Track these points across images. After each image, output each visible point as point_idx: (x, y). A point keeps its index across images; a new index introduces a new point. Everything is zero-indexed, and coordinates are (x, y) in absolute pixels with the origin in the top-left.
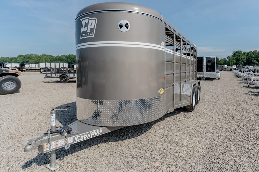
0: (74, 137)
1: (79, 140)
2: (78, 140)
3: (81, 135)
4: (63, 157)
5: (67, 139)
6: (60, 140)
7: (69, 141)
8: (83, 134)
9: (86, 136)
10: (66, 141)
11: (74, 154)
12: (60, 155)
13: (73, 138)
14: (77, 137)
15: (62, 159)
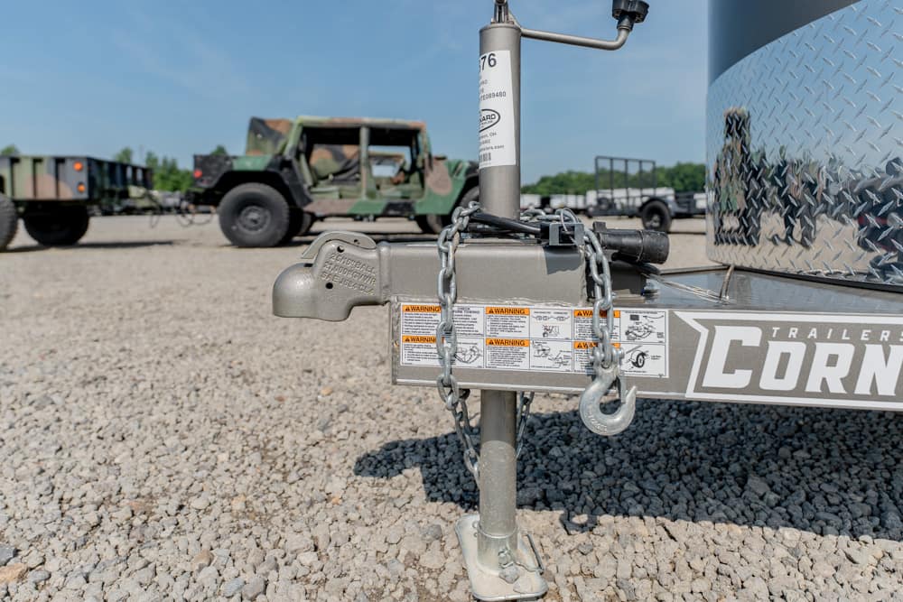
0: (688, 317)
1: (742, 378)
2: (729, 369)
3: (766, 327)
4: (592, 512)
5: (604, 313)
6: (537, 307)
7: (627, 349)
8: (804, 328)
9: (832, 361)
10: (599, 341)
11: (681, 528)
12: (569, 486)
13: (675, 324)
14: (724, 336)
15: (582, 527)
